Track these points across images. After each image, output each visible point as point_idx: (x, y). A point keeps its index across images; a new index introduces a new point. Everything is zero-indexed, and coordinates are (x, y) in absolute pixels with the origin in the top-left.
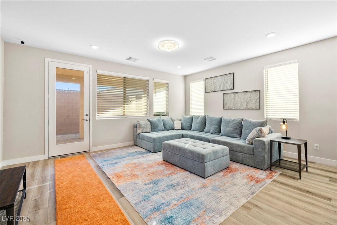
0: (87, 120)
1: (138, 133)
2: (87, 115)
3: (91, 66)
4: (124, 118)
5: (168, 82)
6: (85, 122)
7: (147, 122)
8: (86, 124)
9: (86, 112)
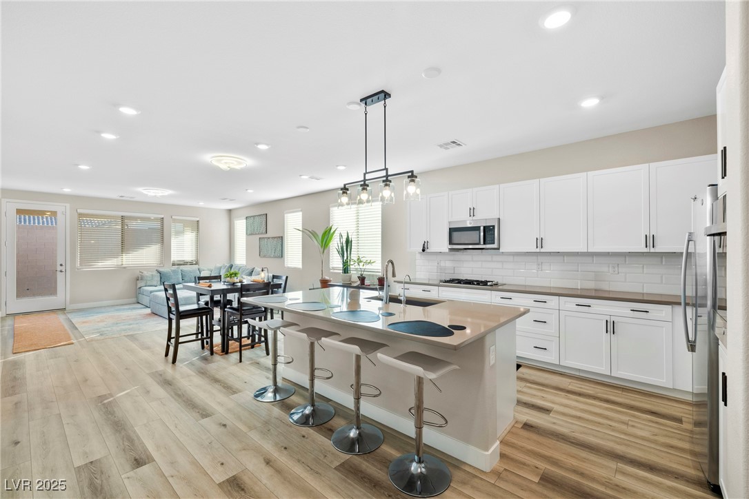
0: (61, 271)
1: (139, 286)
2: (61, 265)
3: (68, 205)
4: (122, 269)
5: (198, 219)
6: (58, 273)
7: (155, 273)
8: (60, 277)
9: (60, 260)
